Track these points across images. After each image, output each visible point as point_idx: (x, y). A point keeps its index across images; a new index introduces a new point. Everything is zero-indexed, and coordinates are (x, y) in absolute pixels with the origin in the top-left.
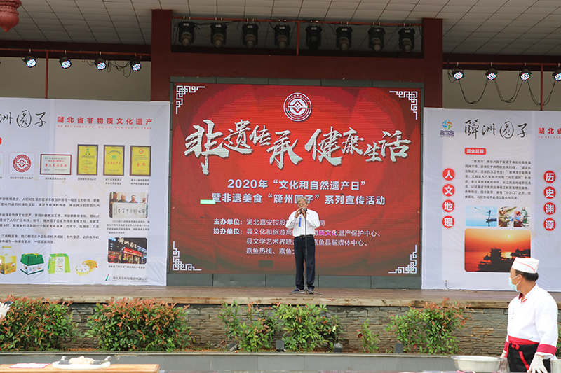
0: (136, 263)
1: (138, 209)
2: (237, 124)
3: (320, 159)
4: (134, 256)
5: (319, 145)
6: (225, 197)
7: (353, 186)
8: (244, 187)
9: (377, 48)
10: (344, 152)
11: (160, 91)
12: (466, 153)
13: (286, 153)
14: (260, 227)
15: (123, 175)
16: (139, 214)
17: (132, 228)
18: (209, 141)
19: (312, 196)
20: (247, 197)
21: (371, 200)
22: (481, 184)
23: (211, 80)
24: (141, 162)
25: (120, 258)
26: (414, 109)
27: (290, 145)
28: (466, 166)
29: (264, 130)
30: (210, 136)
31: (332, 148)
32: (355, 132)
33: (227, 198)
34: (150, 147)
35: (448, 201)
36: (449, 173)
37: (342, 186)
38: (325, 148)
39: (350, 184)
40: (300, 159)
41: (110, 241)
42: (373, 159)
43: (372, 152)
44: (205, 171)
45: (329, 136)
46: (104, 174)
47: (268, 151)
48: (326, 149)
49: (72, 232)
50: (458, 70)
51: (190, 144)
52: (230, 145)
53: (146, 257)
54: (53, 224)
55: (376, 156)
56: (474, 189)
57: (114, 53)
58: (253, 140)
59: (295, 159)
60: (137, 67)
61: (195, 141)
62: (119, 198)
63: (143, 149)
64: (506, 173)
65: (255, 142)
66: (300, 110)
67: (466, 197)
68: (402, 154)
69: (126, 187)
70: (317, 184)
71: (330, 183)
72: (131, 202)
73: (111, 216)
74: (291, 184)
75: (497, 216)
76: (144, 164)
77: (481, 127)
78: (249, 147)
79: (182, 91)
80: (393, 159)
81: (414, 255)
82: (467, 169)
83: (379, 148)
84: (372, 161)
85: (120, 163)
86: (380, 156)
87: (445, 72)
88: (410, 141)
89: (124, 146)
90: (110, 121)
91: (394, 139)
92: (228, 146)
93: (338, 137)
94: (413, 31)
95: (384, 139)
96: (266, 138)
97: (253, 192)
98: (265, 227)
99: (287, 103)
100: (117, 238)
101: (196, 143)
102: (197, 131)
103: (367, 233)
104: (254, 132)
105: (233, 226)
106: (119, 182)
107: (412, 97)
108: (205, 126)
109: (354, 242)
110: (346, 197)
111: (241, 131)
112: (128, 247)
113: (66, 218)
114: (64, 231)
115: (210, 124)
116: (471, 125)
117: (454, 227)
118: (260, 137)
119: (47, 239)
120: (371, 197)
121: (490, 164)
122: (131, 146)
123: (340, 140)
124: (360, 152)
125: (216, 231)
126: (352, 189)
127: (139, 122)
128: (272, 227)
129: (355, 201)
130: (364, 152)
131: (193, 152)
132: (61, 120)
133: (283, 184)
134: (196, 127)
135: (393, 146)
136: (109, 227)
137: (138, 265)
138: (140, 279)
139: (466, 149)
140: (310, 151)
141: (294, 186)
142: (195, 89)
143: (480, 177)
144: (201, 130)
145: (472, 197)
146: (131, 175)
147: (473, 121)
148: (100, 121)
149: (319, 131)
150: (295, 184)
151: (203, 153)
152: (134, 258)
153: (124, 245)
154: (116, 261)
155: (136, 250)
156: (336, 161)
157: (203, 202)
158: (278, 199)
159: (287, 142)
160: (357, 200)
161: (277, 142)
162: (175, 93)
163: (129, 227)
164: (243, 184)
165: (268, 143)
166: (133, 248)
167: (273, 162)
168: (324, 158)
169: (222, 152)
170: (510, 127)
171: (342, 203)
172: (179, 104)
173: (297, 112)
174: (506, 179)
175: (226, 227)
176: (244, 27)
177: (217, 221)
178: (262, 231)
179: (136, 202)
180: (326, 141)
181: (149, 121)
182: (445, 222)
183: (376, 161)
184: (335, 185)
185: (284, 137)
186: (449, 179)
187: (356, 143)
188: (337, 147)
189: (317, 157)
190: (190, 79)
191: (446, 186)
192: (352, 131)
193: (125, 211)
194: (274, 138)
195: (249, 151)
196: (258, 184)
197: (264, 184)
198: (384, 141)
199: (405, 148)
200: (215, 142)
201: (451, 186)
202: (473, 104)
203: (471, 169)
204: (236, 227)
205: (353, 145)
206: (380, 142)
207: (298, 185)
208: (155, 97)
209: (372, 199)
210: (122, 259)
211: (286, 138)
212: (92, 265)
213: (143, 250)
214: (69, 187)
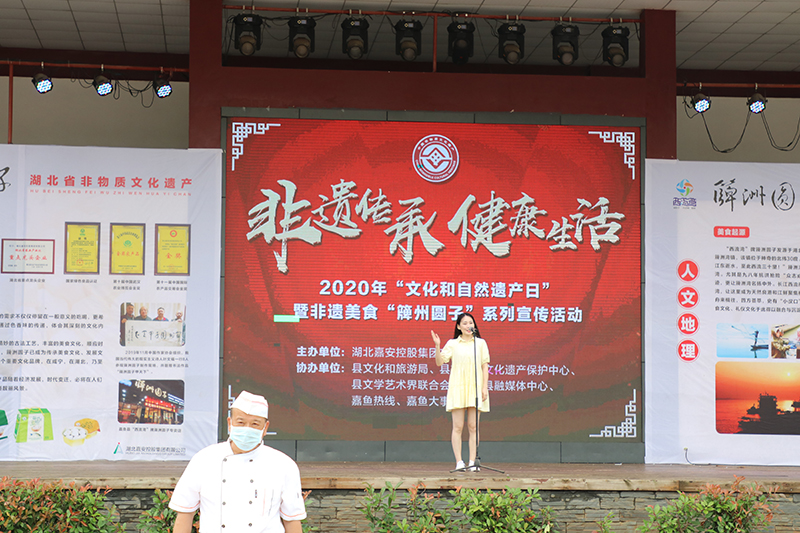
0: (166, 422)
1: (169, 331)
2: (334, 187)
3: (474, 245)
4: (162, 411)
5: (472, 221)
6: (316, 311)
7: (528, 290)
8: (348, 292)
9: (567, 59)
10: (513, 234)
11: (204, 131)
12: (716, 235)
13: (417, 235)
14: (374, 361)
15: (144, 274)
16: (171, 339)
17: (158, 363)
18: (287, 216)
19: (460, 308)
20: (353, 311)
21: (559, 314)
22: (741, 288)
23: (292, 113)
24: (173, 252)
25: (138, 414)
26: (630, 162)
27: (424, 222)
28: (717, 257)
29: (381, 197)
30: (290, 207)
31: (494, 227)
32: (532, 200)
33: (318, 311)
34: (189, 226)
35: (687, 316)
36: (688, 269)
37: (511, 291)
38: (482, 227)
39: (524, 288)
40: (440, 245)
41: (122, 386)
42: (562, 245)
43: (560, 234)
44: (282, 266)
45: (489, 207)
46: (111, 273)
47: (387, 231)
48: (484, 229)
49: (56, 371)
50: (702, 95)
51: (255, 220)
52: (324, 222)
53: (185, 413)
54: (24, 357)
55: (566, 240)
56: (730, 296)
57: (125, 67)
58: (361, 214)
59: (432, 245)
60: (164, 91)
61: (264, 216)
62: (136, 313)
63: (178, 229)
64: (783, 269)
65: (364, 217)
66: (439, 164)
67: (717, 308)
68: (611, 237)
69: (149, 293)
70: (469, 289)
71: (490, 286)
72: (156, 319)
73: (123, 343)
74: (425, 288)
75: (769, 340)
76: (178, 255)
77: (740, 191)
78: (354, 225)
79: (241, 132)
80: (596, 246)
81: (631, 406)
82: (718, 261)
83: (571, 227)
84: (559, 249)
85: (137, 254)
86: (573, 240)
87: (680, 99)
88: (623, 216)
89: (144, 225)
90: (120, 182)
91: (597, 211)
92: (319, 223)
93: (504, 208)
94: (626, 31)
95: (580, 211)
96: (383, 210)
97: (362, 301)
98: (384, 360)
99: (418, 151)
100: (133, 382)
101: (267, 219)
102: (268, 198)
103: (554, 370)
104: (364, 201)
105: (329, 360)
106: (136, 285)
107: (626, 141)
108: (281, 191)
109: (532, 385)
110: (518, 309)
111: (342, 198)
112: (152, 396)
113: (47, 348)
114: (43, 370)
115: (290, 187)
116: (725, 188)
117: (699, 359)
118: (374, 209)
119: (14, 384)
120: (560, 309)
121: (756, 254)
122: (157, 225)
123: (507, 215)
124: (540, 233)
125: (301, 368)
126: (528, 296)
127: (170, 183)
128: (394, 361)
129: (532, 316)
130: (546, 233)
131: (262, 235)
132: (36, 180)
133: (413, 288)
134: (266, 192)
135: (595, 223)
136: (120, 362)
137: (170, 426)
138: (173, 450)
139: (716, 229)
140: (457, 232)
141: (431, 290)
142: (264, 128)
143: (739, 275)
144: (273, 197)
145: (727, 309)
146: (156, 273)
147: (727, 182)
148: (103, 181)
149: (471, 198)
150: (432, 288)
151: (279, 237)
152: (162, 414)
153: (146, 392)
154: (132, 419)
155: (166, 400)
156: (501, 249)
157: (278, 318)
158: (404, 312)
159: (418, 218)
160: (535, 314)
161: (401, 217)
162: (230, 134)
163: (152, 362)
164: (346, 288)
165: (387, 220)
166: (161, 398)
167: (395, 252)
168: (480, 244)
169: (310, 234)
170: (789, 192)
171: (512, 319)
172: (237, 153)
173: (436, 167)
174: (782, 279)
175: (318, 360)
176: (346, 25)
177: (301, 351)
178: (378, 368)
179: (165, 320)
180: (485, 216)
181: (187, 181)
182: (683, 350)
183: (567, 249)
184: (499, 290)
185: (414, 208)
186: (688, 278)
187: (533, 219)
188: (502, 226)
189: (468, 243)
190: (255, 112)
191: (684, 290)
192: (527, 199)
193: (147, 334)
194: (397, 211)
195: (355, 232)
196: (371, 288)
197: (380, 287)
198: (579, 216)
199: (616, 227)
200: (298, 218)
201: (692, 290)
202: (724, 154)
203: (725, 261)
204: (335, 360)
205: (529, 222)
206: (573, 217)
207: (438, 289)
208: (195, 142)
209: (560, 312)
210: (142, 417)
211: (418, 210)
212: (91, 426)
213: (177, 400)
214: (50, 295)
